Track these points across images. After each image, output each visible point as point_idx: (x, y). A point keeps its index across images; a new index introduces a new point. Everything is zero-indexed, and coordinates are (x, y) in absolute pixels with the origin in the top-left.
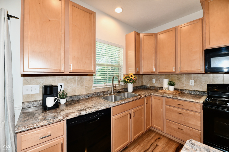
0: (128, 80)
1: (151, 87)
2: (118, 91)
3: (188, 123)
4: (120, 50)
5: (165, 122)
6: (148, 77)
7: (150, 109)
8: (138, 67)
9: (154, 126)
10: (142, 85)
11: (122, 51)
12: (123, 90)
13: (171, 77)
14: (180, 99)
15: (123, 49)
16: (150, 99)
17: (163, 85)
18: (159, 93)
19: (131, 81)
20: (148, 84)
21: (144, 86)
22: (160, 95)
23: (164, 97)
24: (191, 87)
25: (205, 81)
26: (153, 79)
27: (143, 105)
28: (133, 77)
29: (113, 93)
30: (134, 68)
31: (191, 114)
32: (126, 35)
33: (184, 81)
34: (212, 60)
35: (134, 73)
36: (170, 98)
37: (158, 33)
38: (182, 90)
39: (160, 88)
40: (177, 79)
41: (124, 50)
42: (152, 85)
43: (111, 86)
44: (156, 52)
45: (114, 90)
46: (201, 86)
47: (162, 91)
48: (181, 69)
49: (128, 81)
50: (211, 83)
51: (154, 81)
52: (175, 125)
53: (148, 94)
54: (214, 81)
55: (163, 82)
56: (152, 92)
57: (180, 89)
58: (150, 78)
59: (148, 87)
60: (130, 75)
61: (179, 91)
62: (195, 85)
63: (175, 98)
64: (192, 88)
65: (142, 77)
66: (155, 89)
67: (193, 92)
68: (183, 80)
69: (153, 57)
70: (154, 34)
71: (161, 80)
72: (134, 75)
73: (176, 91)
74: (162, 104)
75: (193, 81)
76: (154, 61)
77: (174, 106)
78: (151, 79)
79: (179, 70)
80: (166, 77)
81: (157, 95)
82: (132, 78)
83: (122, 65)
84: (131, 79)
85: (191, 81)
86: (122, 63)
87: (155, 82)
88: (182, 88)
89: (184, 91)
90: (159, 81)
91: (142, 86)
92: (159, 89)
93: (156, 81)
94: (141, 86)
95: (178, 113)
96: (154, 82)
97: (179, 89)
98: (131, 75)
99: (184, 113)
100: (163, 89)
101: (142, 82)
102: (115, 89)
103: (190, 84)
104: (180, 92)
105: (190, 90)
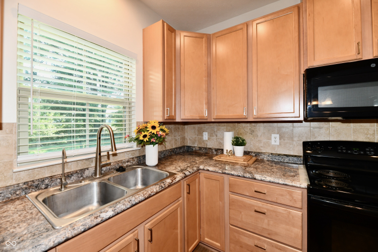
0: (145, 136)
1: (200, 148)
2: (118, 167)
3: (276, 234)
4: (128, 63)
5: (228, 232)
6: (194, 128)
7: (196, 202)
8: (170, 106)
9: (206, 239)
10: (183, 145)
11: (134, 66)
12: (134, 163)
13: (237, 129)
14: (259, 178)
15: (134, 62)
16: (197, 180)
17: (222, 144)
18: (215, 166)
19: (152, 140)
20: (194, 143)
21: (187, 146)
22: (217, 169)
23: (225, 173)
24: (274, 147)
25: (299, 136)
26: (204, 133)
27: (180, 199)
28: (158, 129)
29: (101, 173)
30: (161, 109)
31: (282, 212)
32: (143, 30)
33: (261, 136)
34: (321, 91)
35: (161, 120)
36: (239, 176)
37: (214, 34)
38: (257, 154)
39: (217, 150)
40: (249, 131)
41: (137, 63)
42: (202, 145)
43: (94, 155)
44: (209, 75)
45: (101, 167)
46: (291, 146)
47: (223, 159)
48: (257, 112)
49: (146, 139)
50: (309, 140)
51: (206, 136)
52: (249, 236)
53: (191, 170)
54: (314, 135)
55: (223, 139)
56: (202, 163)
57: (255, 153)
58: (198, 131)
59: (194, 149)
60: (149, 126)
61: (253, 156)
62: (280, 144)
63: (249, 178)
64: (276, 149)
65: (183, 130)
66: (207, 153)
67: (277, 158)
68: (259, 134)
69: (204, 86)
70: (207, 35)
71: (219, 135)
72: (161, 123)
73: (248, 157)
74: (222, 191)
75: (278, 136)
76: (205, 94)
77: (248, 194)
78: (200, 133)
79: (255, 114)
80: (229, 128)
81: (211, 169)
82: (154, 131)
83: (133, 100)
84: (152, 136)
85: (273, 136)
86: (134, 96)
87: (209, 139)
88: (258, 151)
89: (261, 157)
90: (216, 136)
91: (184, 147)
92: (215, 153)
93: (211, 135)
94: (180, 148)
95: (256, 211)
96: (207, 139)
97: (252, 152)
98: (153, 124)
99: (268, 210)
100: (222, 153)
101: (184, 139)
102: (108, 162)
103: (273, 143)
104: (254, 158)
105: (272, 154)
